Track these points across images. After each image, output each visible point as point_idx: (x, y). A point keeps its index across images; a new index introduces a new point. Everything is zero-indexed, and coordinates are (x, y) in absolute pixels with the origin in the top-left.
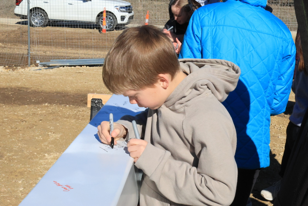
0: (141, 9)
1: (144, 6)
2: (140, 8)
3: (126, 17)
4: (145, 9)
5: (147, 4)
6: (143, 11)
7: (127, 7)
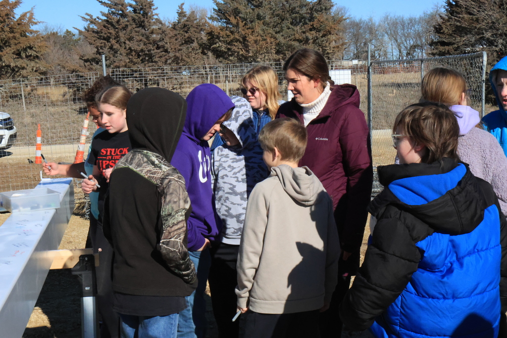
0: (29, 121)
1: (33, 116)
2: (27, 120)
3: (4, 136)
4: (34, 120)
5: (38, 111)
6: (33, 123)
7: (5, 120)
